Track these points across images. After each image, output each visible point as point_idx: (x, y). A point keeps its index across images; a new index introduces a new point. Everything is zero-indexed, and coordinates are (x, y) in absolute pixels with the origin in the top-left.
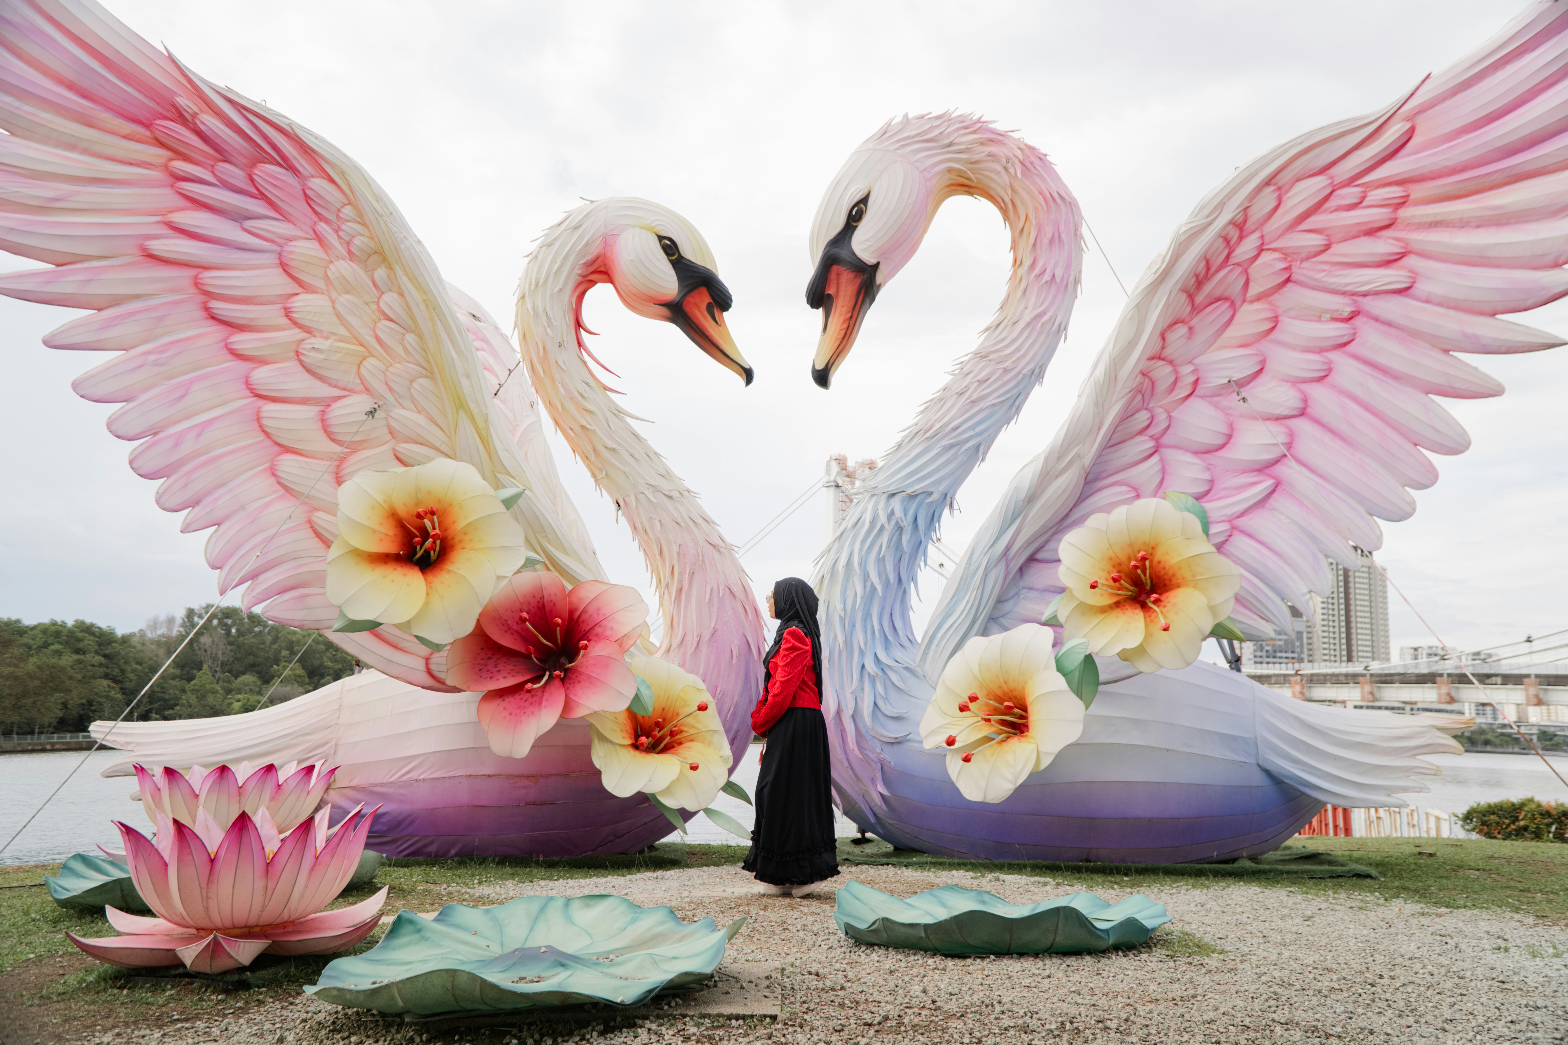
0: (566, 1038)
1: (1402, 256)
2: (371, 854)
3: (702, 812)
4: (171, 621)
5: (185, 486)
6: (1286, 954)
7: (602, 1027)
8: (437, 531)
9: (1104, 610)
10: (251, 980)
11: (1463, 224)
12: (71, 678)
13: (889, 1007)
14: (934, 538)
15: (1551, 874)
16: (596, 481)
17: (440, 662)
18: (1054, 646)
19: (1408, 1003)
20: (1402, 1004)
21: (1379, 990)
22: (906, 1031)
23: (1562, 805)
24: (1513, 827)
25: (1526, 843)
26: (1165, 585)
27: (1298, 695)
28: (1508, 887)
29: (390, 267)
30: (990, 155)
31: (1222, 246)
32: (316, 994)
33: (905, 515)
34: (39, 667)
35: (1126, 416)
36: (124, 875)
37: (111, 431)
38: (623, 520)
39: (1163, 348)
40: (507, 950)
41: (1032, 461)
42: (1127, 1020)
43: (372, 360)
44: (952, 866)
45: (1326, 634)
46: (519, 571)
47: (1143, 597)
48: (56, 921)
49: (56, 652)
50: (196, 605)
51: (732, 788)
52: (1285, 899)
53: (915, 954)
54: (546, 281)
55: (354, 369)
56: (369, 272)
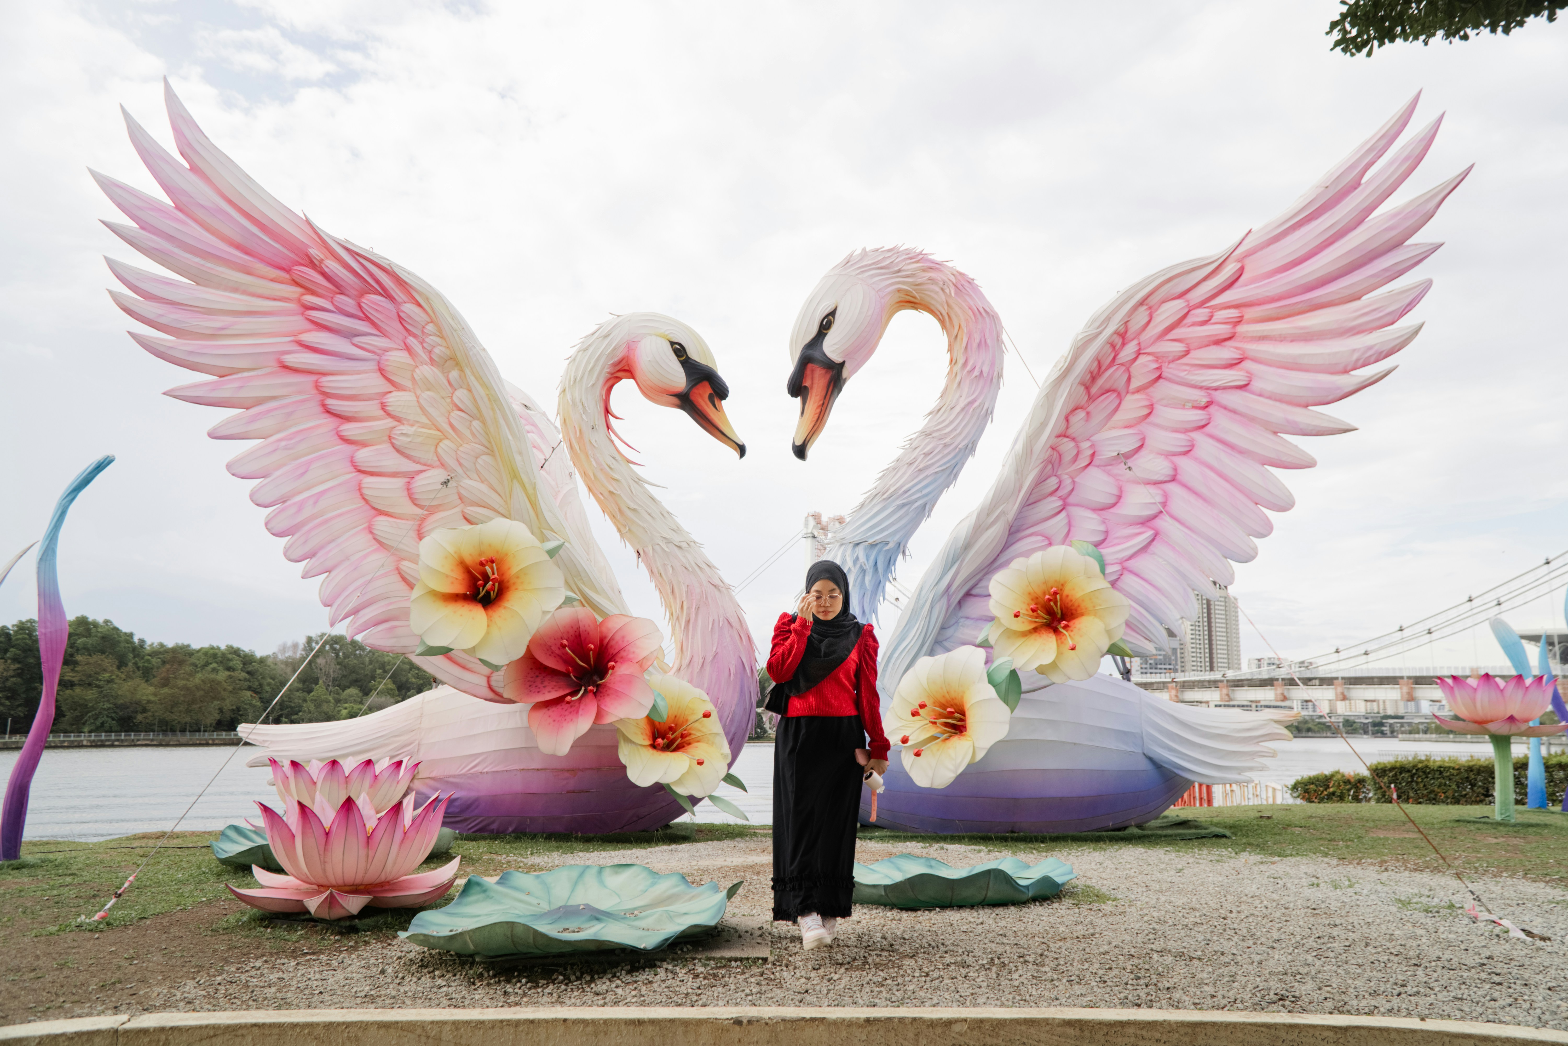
0: (601, 975)
1: (1241, 361)
2: (447, 831)
4: (295, 646)
5: (305, 542)
6: (1163, 899)
7: (629, 967)
8: (496, 576)
9: (1025, 634)
10: (359, 926)
11: (1282, 339)
12: (225, 690)
15: (1350, 827)
16: (622, 535)
17: (498, 680)
18: (986, 663)
19: (1249, 930)
20: (1245, 931)
21: (1229, 922)
22: (870, 969)
23: (1358, 774)
24: (1325, 793)
25: (1334, 805)
26: (1072, 614)
28: (1320, 839)
29: (461, 370)
30: (930, 279)
31: (1110, 350)
32: (407, 938)
33: (867, 560)
34: (203, 681)
35: (1040, 481)
36: (264, 843)
37: (252, 501)
38: (642, 566)
39: (1067, 428)
40: (554, 907)
41: (967, 517)
42: (1041, 955)
43: (446, 442)
44: (906, 839)
45: (1194, 650)
46: (560, 607)
47: (1055, 624)
48: (219, 875)
49: (214, 670)
50: (314, 634)
51: (730, 779)
52: (1163, 856)
53: (877, 909)
54: (582, 378)
55: (433, 449)
56: (446, 373)
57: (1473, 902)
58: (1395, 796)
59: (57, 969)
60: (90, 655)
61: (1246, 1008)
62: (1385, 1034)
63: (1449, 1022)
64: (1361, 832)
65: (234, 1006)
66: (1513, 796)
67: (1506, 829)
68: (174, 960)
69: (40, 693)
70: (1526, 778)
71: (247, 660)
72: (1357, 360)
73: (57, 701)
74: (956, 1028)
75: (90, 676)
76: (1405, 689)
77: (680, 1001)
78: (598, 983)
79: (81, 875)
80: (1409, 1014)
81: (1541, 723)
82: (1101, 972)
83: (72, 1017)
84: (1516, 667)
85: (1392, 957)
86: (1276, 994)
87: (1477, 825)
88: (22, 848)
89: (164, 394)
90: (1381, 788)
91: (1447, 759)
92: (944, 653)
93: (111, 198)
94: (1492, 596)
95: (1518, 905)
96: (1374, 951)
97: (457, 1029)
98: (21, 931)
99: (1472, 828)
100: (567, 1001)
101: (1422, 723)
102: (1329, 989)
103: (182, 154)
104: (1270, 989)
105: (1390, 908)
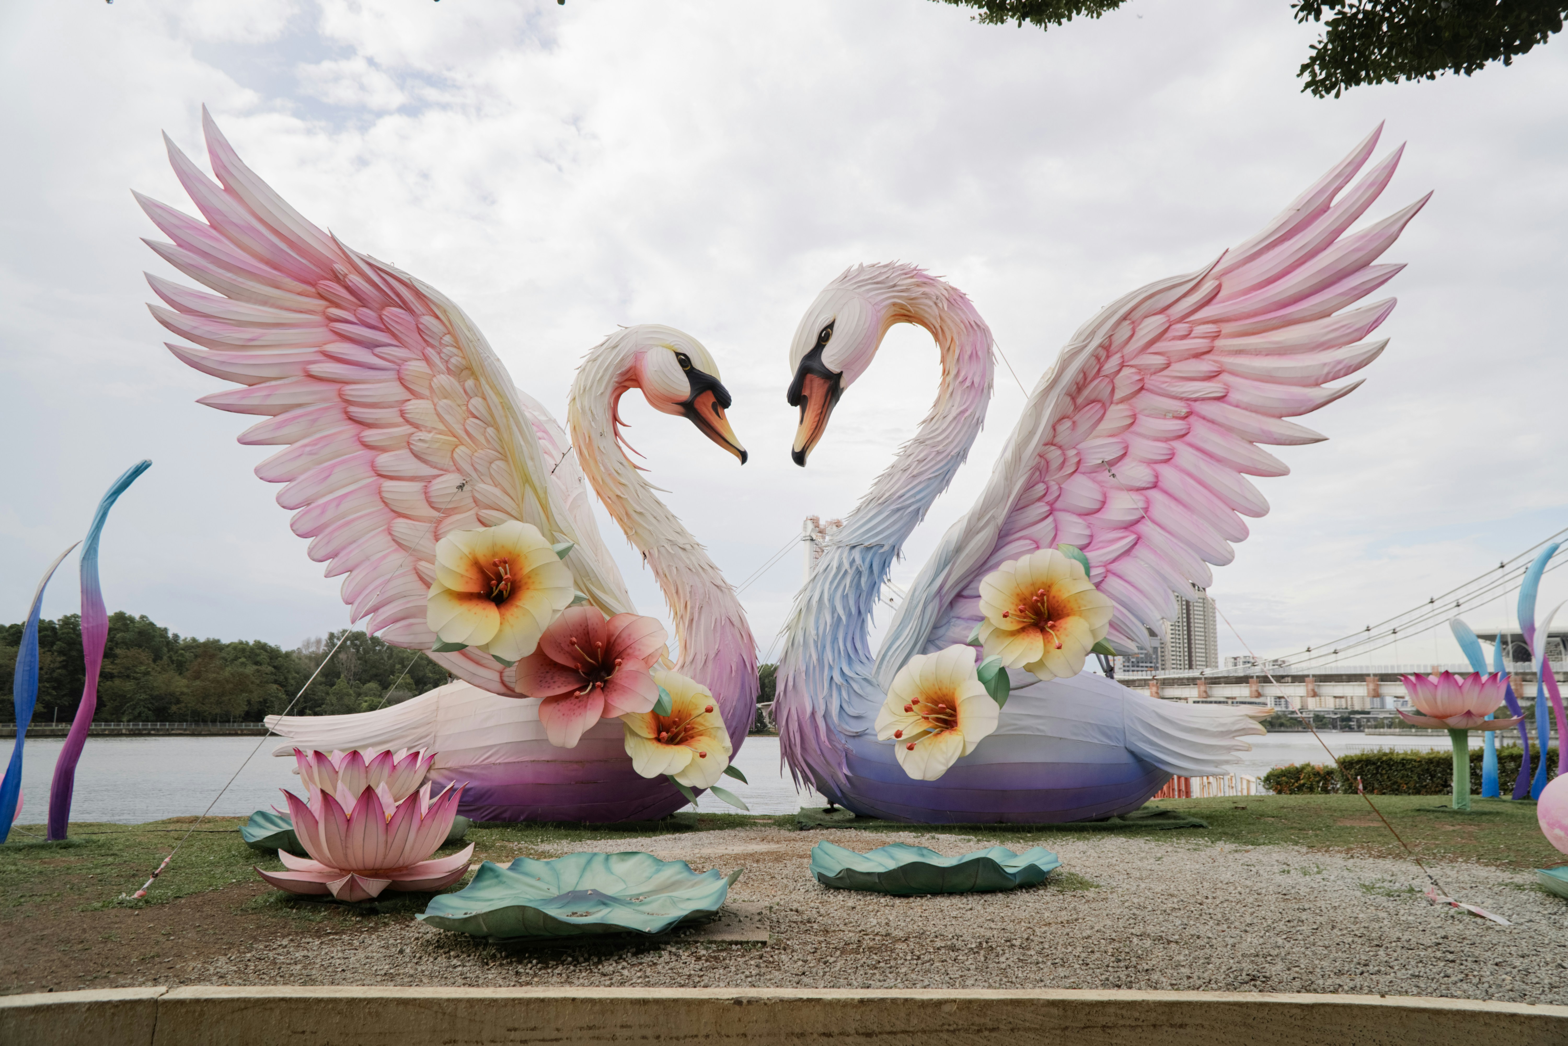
0: (608, 957)
1: (1219, 373)
2: (461, 818)
3: (709, 790)
4: (318, 642)
5: (328, 542)
6: (1143, 885)
7: (634, 950)
8: (508, 576)
9: (1013, 634)
10: (379, 908)
11: (1257, 353)
12: (252, 683)
13: (851, 934)
14: (886, 580)
15: (1319, 816)
16: (628, 537)
17: (510, 674)
18: (976, 661)
19: (1224, 914)
20: (1220, 915)
21: (1205, 907)
23: (1327, 767)
24: (1296, 785)
25: (1304, 796)
26: (1059, 614)
27: (1154, 694)
28: (1292, 828)
29: (477, 379)
30: (924, 294)
31: (1095, 363)
32: (424, 920)
33: (863, 562)
34: (232, 674)
35: (1029, 486)
36: (290, 828)
38: (648, 567)
39: (1054, 437)
40: (563, 892)
41: (959, 521)
42: (1027, 939)
43: (462, 448)
44: (899, 829)
45: (1174, 649)
46: (569, 606)
47: (1042, 624)
48: (247, 858)
49: (242, 663)
50: (336, 630)
51: (732, 772)
52: (1143, 845)
53: (871, 895)
54: (591, 387)
55: (449, 454)
56: (462, 382)
57: (1432, 886)
58: (1361, 787)
59: (102, 942)
60: (128, 649)
61: (1220, 988)
62: (1348, 1010)
63: (1407, 998)
64: (1329, 822)
65: (263, 981)
66: (1468, 786)
67: (1462, 817)
68: (207, 937)
69: (83, 684)
70: (1481, 769)
71: (273, 654)
72: (1328, 374)
73: (98, 691)
74: (946, 1008)
75: (128, 668)
76: (1371, 686)
77: (683, 982)
78: (605, 964)
79: (122, 856)
80: (1370, 992)
81: (1495, 718)
82: (1083, 955)
83: (116, 987)
84: (1473, 665)
85: (1356, 939)
86: (1248, 975)
87: (1436, 814)
88: (68, 829)
89: (197, 401)
90: (1348, 779)
91: (1409, 752)
92: (936, 651)
93: (152, 218)
94: (1452, 598)
95: (1471, 887)
96: (1339, 933)
97: (472, 1006)
98: (69, 905)
99: (1432, 817)
100: (576, 981)
101: (1387, 718)
102: (1297, 969)
103: (217, 176)
104: (1242, 970)
105: (1355, 892)
